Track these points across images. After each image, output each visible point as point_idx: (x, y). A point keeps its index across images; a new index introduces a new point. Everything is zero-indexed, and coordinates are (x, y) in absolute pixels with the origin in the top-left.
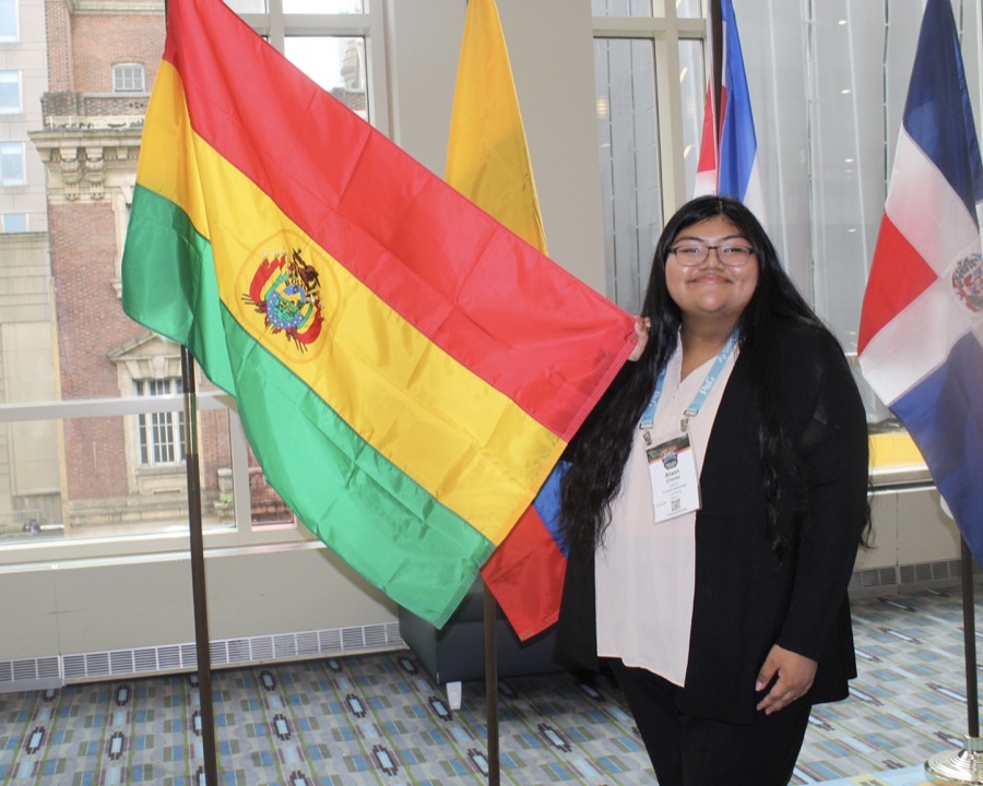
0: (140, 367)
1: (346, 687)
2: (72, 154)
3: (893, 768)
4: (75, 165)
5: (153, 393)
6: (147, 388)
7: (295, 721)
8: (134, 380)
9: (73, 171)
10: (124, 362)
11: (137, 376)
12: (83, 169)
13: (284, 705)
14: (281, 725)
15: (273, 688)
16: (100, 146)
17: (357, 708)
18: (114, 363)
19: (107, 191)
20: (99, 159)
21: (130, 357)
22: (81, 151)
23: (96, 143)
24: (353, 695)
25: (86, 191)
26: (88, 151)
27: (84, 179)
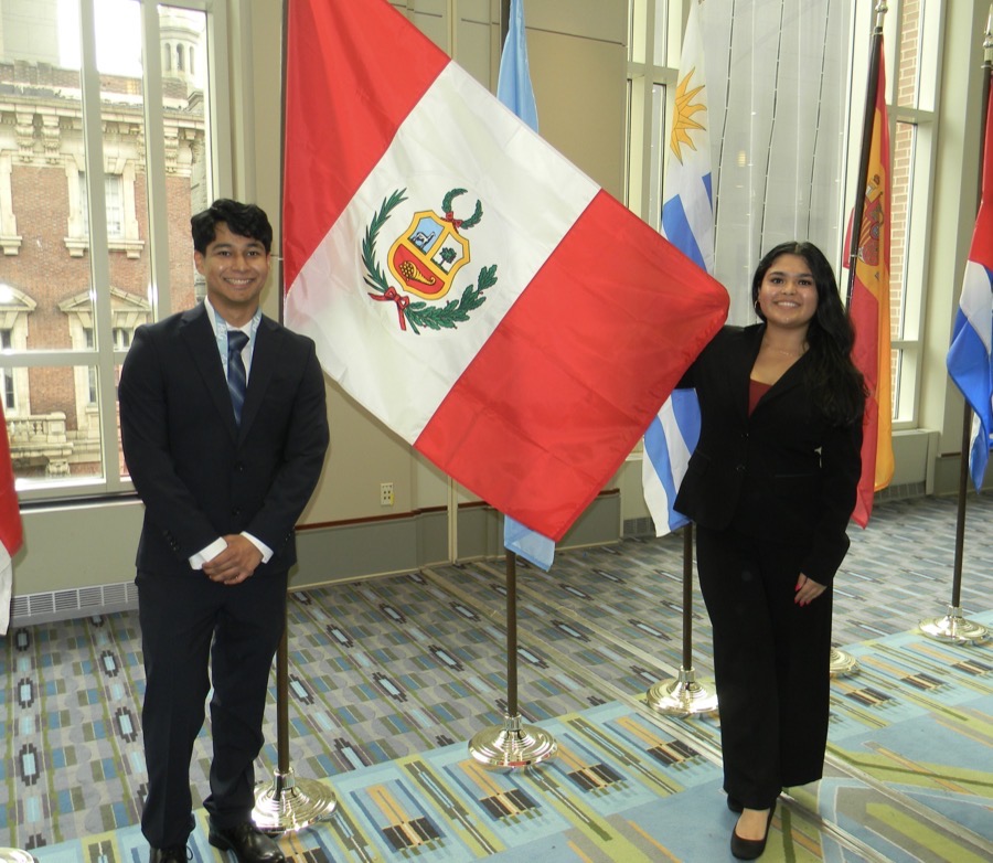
1: (103, 643)
2: (28, 119)
3: (596, 704)
4: (30, 130)
7: (41, 686)
8: (84, 329)
9: (29, 136)
10: (76, 313)
12: (38, 134)
13: (33, 667)
16: (56, 115)
17: (110, 665)
18: (65, 314)
19: (62, 157)
20: (55, 127)
21: (82, 309)
22: (37, 118)
23: (52, 112)
24: (109, 652)
25: (40, 155)
26: (44, 118)
27: (39, 143)
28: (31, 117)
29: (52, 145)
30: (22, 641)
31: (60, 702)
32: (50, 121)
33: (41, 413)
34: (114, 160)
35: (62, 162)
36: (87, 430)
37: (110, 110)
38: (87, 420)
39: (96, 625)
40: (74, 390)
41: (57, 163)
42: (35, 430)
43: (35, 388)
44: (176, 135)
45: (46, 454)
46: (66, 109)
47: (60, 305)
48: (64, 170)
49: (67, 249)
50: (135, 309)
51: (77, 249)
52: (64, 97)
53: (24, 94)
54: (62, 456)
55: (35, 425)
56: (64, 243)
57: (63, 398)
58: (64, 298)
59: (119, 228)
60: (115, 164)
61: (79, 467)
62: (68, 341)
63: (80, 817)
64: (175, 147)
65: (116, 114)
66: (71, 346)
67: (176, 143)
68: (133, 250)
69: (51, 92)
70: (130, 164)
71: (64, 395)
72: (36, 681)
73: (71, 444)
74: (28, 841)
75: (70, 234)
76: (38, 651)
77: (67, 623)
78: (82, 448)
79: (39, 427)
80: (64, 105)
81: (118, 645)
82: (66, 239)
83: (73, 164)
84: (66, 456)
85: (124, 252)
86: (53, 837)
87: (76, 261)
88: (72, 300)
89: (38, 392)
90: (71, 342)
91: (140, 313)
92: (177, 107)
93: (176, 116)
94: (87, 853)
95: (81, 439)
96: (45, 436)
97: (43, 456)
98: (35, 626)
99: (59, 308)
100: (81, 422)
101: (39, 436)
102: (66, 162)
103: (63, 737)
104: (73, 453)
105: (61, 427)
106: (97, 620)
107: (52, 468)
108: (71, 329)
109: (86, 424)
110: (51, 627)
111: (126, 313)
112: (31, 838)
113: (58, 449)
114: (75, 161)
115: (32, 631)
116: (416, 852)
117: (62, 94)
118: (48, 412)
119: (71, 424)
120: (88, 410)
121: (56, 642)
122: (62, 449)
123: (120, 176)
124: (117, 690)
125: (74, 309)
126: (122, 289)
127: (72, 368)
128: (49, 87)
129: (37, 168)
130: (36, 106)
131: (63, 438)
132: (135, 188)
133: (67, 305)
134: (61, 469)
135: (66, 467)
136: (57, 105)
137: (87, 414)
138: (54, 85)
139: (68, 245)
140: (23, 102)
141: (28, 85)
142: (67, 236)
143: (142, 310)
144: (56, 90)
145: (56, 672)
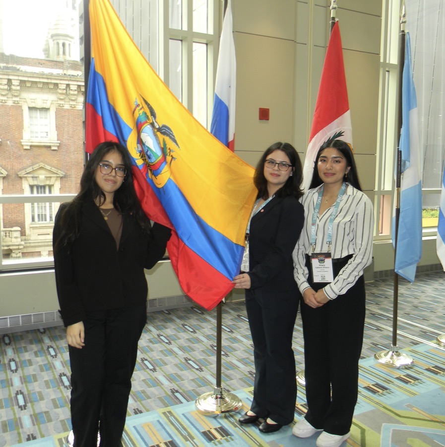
0: (33, 180)
1: (47, 341)
4: (6, 87)
5: (38, 193)
6: (35, 190)
8: (30, 185)
9: (5, 90)
10: (26, 177)
11: (32, 183)
12: (10, 90)
13: (15, 353)
14: (13, 364)
15: (9, 344)
16: (18, 80)
17: (53, 353)
18: (21, 178)
19: (21, 100)
20: (18, 85)
21: (29, 175)
22: (9, 81)
23: (17, 78)
24: (51, 346)
25: (11, 99)
26: (13, 81)
27: (10, 94)
28: (7, 81)
29: (16, 94)
30: (7, 341)
31: (30, 370)
32: (15, 83)
33: (9, 227)
34: (46, 101)
35: (20, 102)
36: (30, 236)
37: (45, 77)
38: (30, 231)
39: (42, 333)
40: (24, 216)
41: (18, 103)
42: (6, 236)
43: (6, 215)
44: (76, 89)
45: (11, 248)
46: (24, 76)
47: (19, 173)
48: (21, 107)
49: (22, 146)
50: (55, 175)
51: (27, 145)
52: (22, 71)
53: (3, 69)
54: (18, 249)
55: (6, 233)
56: (21, 142)
57: (19, 220)
58: (20, 170)
59: (47, 135)
60: (46, 103)
61: (26, 254)
62: (22, 191)
63: (51, 425)
64: (75, 95)
65: (48, 79)
66: (23, 194)
67: (76, 93)
68: (54, 146)
69: (15, 68)
70: (53, 103)
71: (19, 218)
72: (17, 360)
73: (23, 243)
74: (27, 437)
75: (24, 138)
76: (15, 345)
77: (27, 332)
78: (28, 245)
79: (8, 234)
80: (22, 75)
81: (55, 342)
82: (22, 141)
83: (26, 103)
84: (21, 249)
85: (50, 147)
86: (39, 435)
87: (26, 151)
88: (24, 171)
89: (7, 216)
90: (23, 192)
91: (57, 177)
92: (76, 75)
93: (77, 80)
94: (57, 443)
95: (27, 240)
96: (10, 239)
97: (9, 249)
98: (12, 333)
99: (18, 175)
100: (28, 232)
101: (8, 239)
102: (22, 103)
103: (36, 387)
104: (24, 247)
105: (18, 234)
106: (42, 331)
107: (13, 255)
108: (23, 186)
109: (30, 233)
110: (20, 334)
111: (51, 177)
112: (29, 435)
113: (17, 245)
114: (26, 102)
115: (11, 335)
116: (220, 443)
117: (21, 69)
118: (12, 227)
119: (23, 233)
120: (31, 226)
121: (24, 341)
122: (19, 245)
123: (48, 109)
124: (58, 364)
125: (25, 176)
126: (49, 165)
127: (24, 205)
128: (15, 66)
129: (8, 105)
130: (9, 75)
131: (19, 240)
132: (56, 115)
133: (22, 174)
134: (18, 255)
135: (20, 255)
136: (19, 74)
137: (31, 227)
138: (17, 65)
139: (23, 144)
140: (3, 73)
141: (5, 65)
142: (22, 139)
143: (58, 176)
144: (18, 67)
145: (27, 356)
